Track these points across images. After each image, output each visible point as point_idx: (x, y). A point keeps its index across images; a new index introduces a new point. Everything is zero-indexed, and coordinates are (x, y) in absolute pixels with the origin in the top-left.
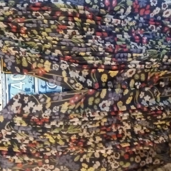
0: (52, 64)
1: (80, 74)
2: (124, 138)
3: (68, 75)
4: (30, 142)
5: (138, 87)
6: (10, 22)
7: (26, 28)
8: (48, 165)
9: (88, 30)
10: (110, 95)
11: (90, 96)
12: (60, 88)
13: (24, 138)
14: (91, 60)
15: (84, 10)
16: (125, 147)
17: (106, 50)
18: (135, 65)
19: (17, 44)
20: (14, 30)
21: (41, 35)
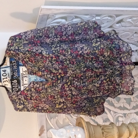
0: (42, 73)
1: (51, 76)
2: (68, 96)
3: (47, 76)
4: (36, 96)
5: (72, 79)
6: (30, 59)
7: (34, 61)
8: (44, 104)
9: (53, 62)
10: (61, 82)
11: (54, 83)
12: (45, 80)
13: (35, 95)
14: (54, 71)
15: (52, 55)
16: (69, 99)
17: (60, 68)
18: (70, 72)
19: (32, 66)
20: (31, 61)
21: (39, 63)
